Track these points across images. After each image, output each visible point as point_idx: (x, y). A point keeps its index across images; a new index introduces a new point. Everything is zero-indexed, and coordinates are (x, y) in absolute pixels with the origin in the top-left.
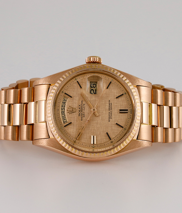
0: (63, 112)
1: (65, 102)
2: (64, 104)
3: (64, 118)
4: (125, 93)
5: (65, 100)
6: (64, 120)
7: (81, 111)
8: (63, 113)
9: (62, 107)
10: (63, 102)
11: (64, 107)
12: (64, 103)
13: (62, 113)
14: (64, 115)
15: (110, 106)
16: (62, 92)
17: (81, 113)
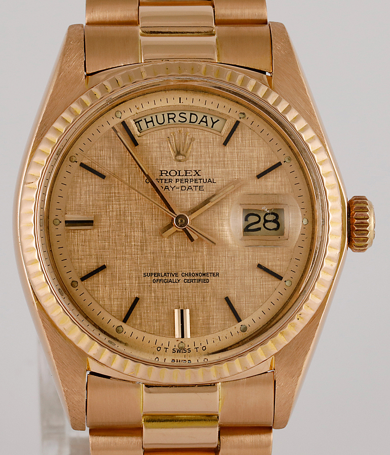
0: (173, 119)
1: (206, 122)
2: (201, 121)
3: (152, 121)
4: (246, 328)
5: (214, 123)
6: (147, 123)
7: (177, 177)
8: (169, 119)
9: (191, 114)
10: (206, 117)
11: (190, 122)
12: (204, 120)
13: (168, 114)
14: (161, 121)
15: (199, 278)
16: (244, 114)
17: (169, 177)
